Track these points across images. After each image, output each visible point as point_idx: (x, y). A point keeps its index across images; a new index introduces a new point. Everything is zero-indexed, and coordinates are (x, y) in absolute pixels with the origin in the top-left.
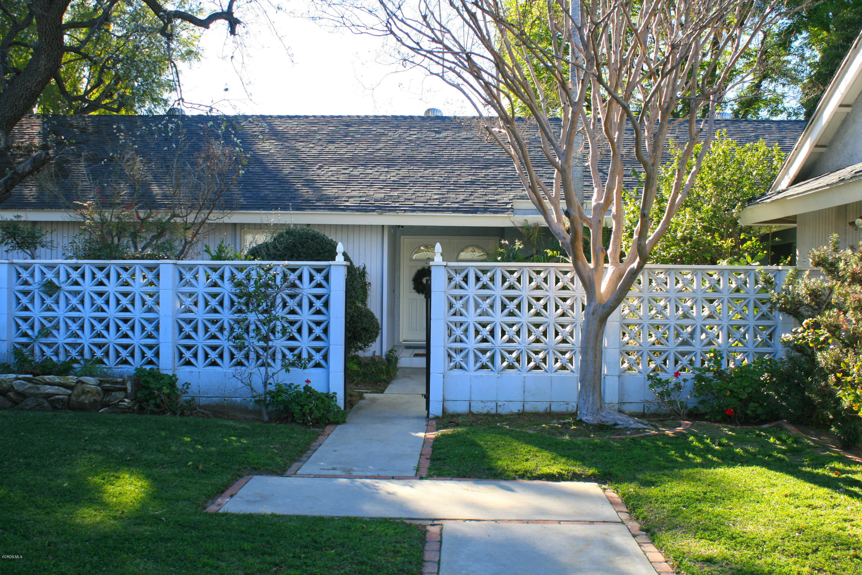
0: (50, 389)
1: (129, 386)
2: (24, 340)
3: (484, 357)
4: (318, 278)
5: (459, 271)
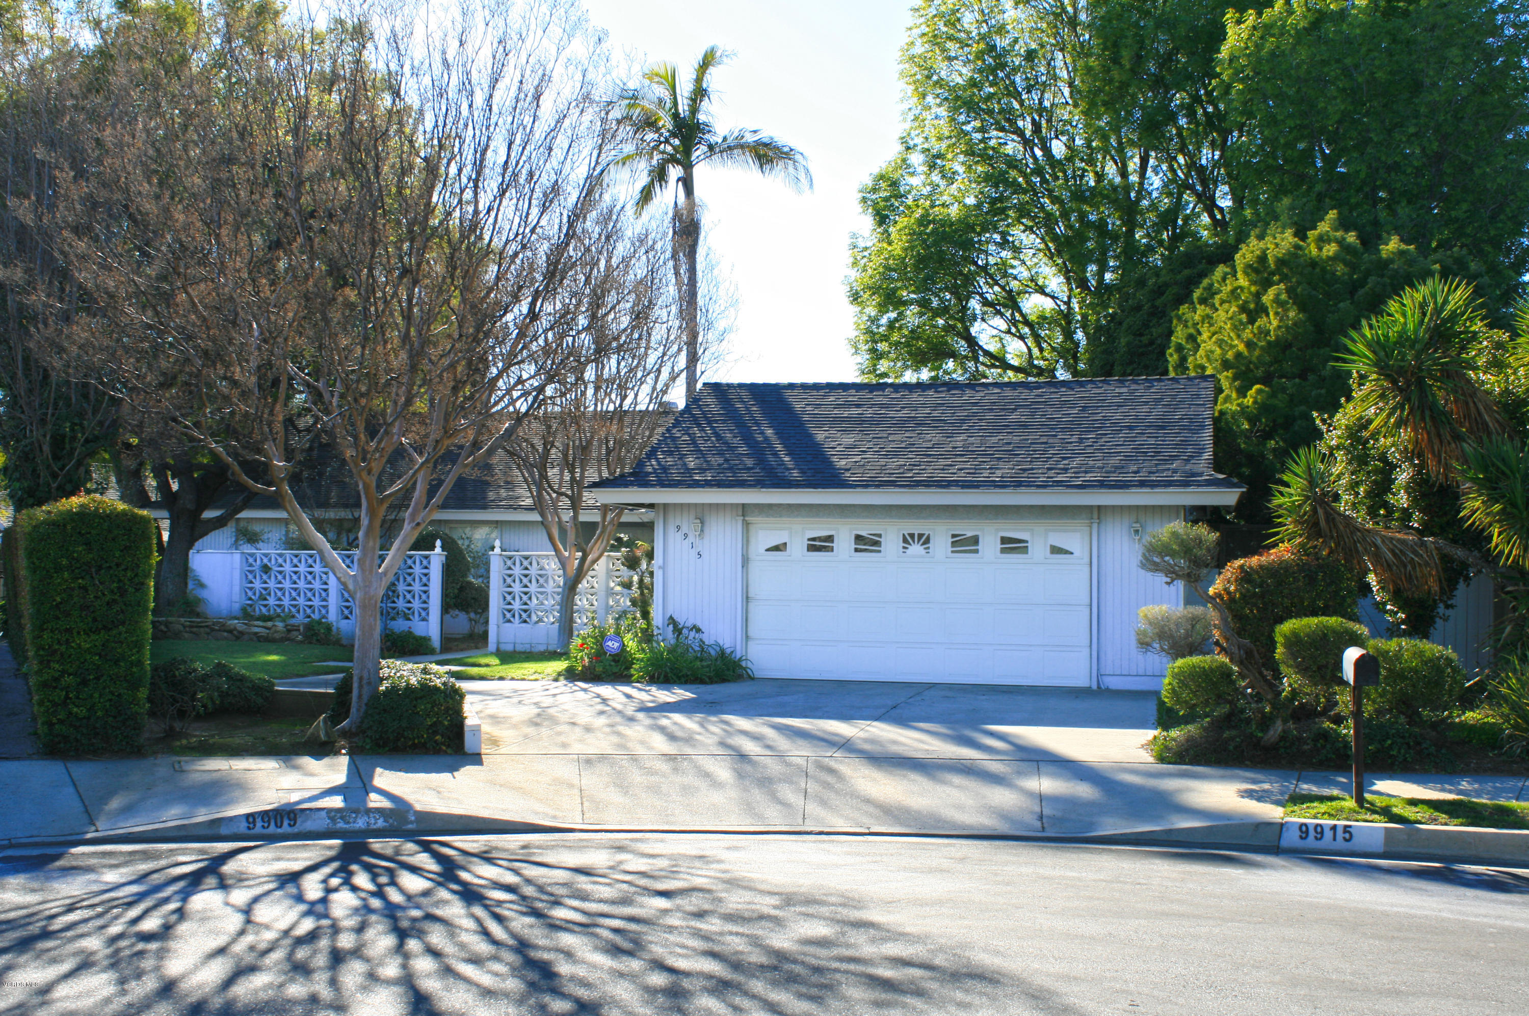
0: (256, 630)
1: (301, 628)
2: (249, 602)
3: (524, 615)
4: (425, 562)
5: (510, 558)
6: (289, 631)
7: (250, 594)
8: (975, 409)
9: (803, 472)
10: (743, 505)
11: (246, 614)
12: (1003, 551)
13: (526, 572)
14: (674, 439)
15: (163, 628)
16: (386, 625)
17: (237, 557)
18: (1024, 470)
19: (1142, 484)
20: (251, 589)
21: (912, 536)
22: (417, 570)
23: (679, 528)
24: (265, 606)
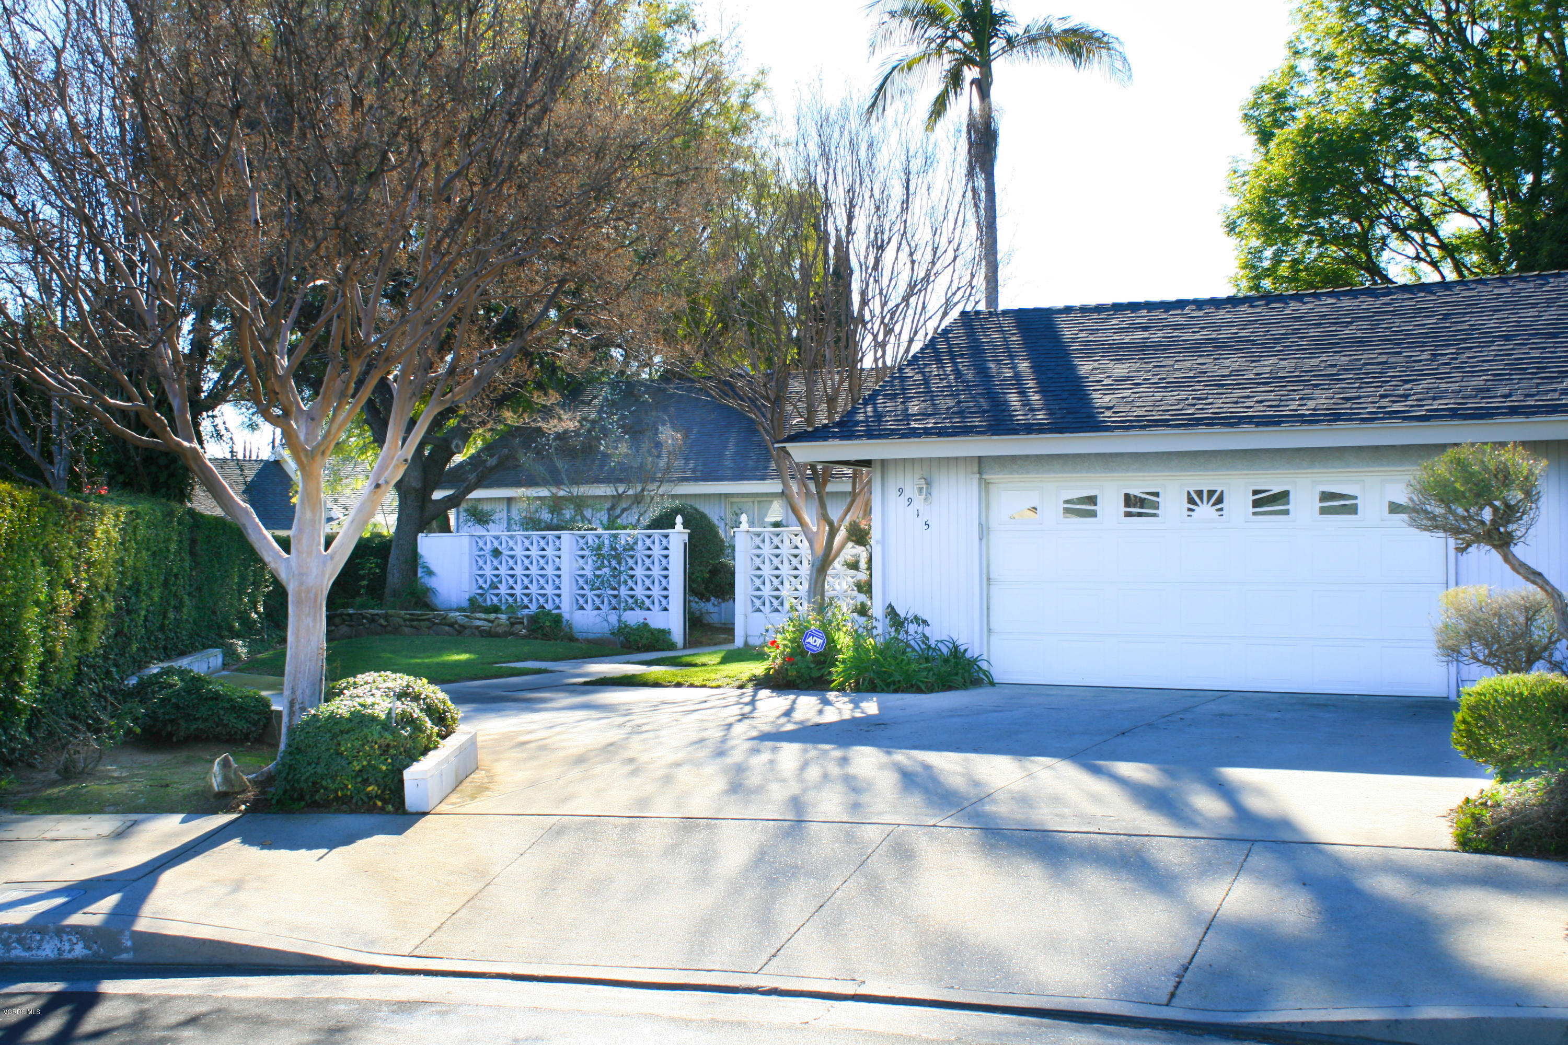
0: (478, 623)
1: (525, 621)
2: (480, 591)
3: (776, 603)
4: (664, 542)
5: (759, 535)
6: (512, 624)
7: (481, 581)
8: (1297, 325)
9: (1051, 413)
10: (980, 458)
11: (474, 605)
12: (1323, 511)
13: (777, 551)
14: (903, 379)
15: (382, 622)
16: (620, 616)
17: (466, 541)
18: (1347, 399)
19: (1514, 411)
20: (481, 576)
21: (1200, 493)
22: (657, 551)
23: (901, 491)
24: (497, 595)
